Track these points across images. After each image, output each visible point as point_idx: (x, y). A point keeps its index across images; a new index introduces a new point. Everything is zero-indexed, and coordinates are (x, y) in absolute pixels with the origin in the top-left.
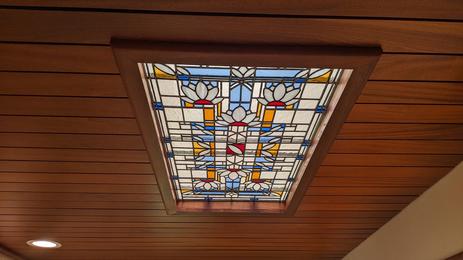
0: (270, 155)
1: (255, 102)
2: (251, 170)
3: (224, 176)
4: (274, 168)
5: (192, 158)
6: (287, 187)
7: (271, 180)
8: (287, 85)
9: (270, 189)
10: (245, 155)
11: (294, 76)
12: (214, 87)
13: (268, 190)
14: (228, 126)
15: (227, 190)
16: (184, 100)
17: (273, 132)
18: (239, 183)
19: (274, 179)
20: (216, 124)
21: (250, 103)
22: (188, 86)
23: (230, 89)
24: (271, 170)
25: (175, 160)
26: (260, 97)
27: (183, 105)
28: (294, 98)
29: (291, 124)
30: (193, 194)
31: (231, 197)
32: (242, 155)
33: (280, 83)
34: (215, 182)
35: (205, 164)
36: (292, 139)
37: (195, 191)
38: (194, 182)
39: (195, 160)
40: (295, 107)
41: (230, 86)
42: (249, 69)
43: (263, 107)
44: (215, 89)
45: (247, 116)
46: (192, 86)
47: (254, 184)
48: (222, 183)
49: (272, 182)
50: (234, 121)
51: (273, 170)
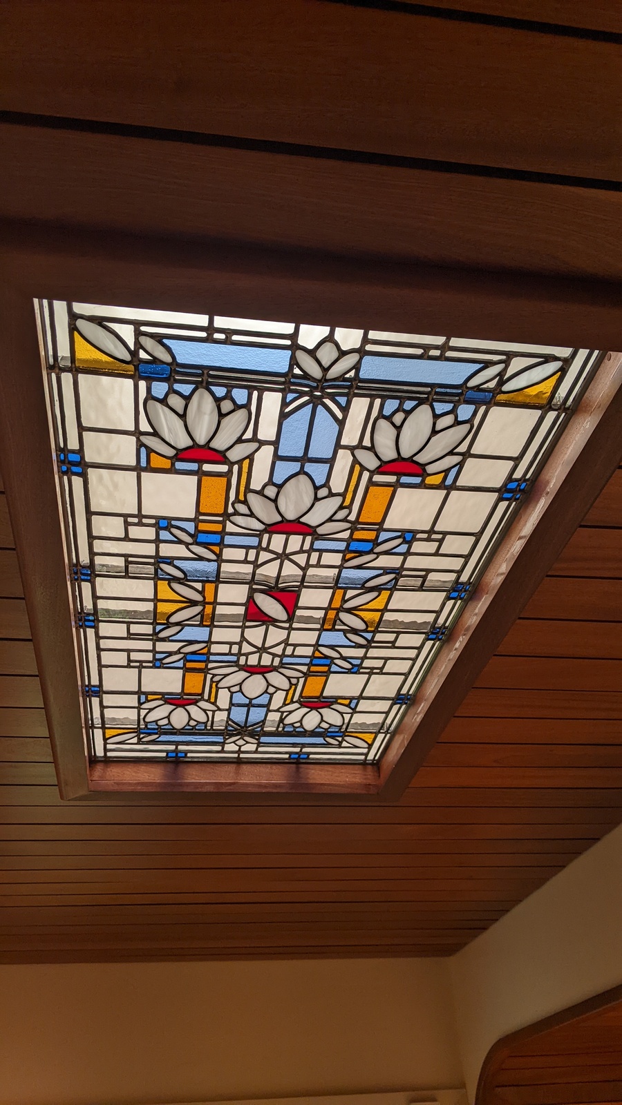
0: (361, 626)
1: (344, 459)
2: (304, 669)
3: (229, 688)
4: (367, 663)
5: (148, 629)
6: (388, 721)
7: (351, 699)
8: (440, 408)
9: (344, 727)
10: (295, 625)
11: (460, 382)
12: (237, 407)
13: (340, 729)
14: (260, 535)
15: (231, 728)
16: (146, 447)
17: (379, 554)
18: (266, 709)
19: (361, 697)
20: (230, 528)
21: (331, 461)
22: (163, 401)
23: (283, 416)
24: (355, 669)
25: (98, 637)
26: (360, 446)
27: (143, 463)
28: (451, 453)
29: (432, 531)
30: (135, 740)
31: (239, 752)
32: (287, 625)
33: (421, 402)
34: (203, 704)
35: (182, 651)
36: (424, 578)
37: (143, 733)
38: (143, 706)
39: (155, 637)
40: (449, 481)
41: (284, 404)
42: (343, 354)
43: (366, 475)
44: (242, 413)
45: (317, 504)
46: (176, 401)
47: (306, 710)
48: (219, 709)
49: (353, 705)
50: (279, 519)
51: (361, 670)
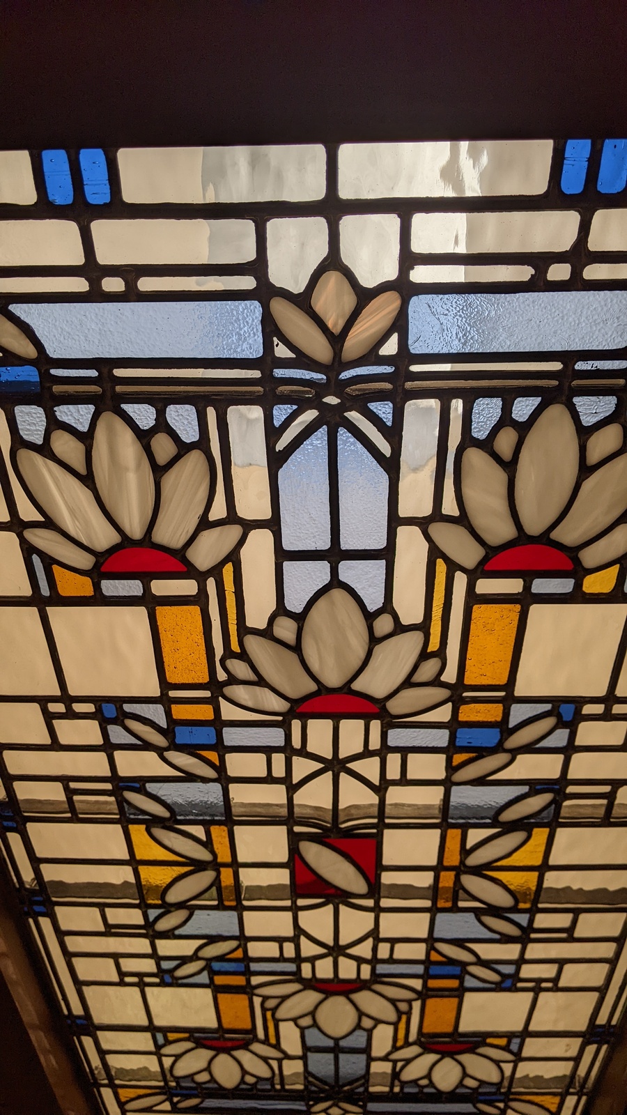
0: (504, 900)
1: (412, 548)
2: (417, 984)
3: (295, 1020)
4: (527, 971)
5: (135, 917)
6: (582, 1072)
7: (510, 1036)
8: (590, 409)
9: (506, 1083)
10: (385, 903)
12: (183, 449)
13: (499, 1089)
14: (285, 725)
15: (313, 1088)
16: (41, 554)
17: (515, 752)
18: (365, 1055)
19: (526, 1033)
20: (229, 712)
21: (387, 554)
22: (45, 450)
23: (276, 460)
24: (508, 983)
25: (61, 934)
26: (437, 515)
27: (45, 591)
29: (611, 697)
32: (370, 903)
33: (547, 400)
34: (256, 1047)
35: (201, 954)
36: (611, 797)
37: (177, 1096)
38: (163, 1051)
39: (150, 931)
41: (272, 433)
42: (364, 296)
43: (461, 580)
44: (194, 460)
45: (378, 649)
46: (65, 445)
47: (432, 1057)
48: (288, 1057)
49: (514, 1047)
50: (313, 687)
51: (520, 985)
